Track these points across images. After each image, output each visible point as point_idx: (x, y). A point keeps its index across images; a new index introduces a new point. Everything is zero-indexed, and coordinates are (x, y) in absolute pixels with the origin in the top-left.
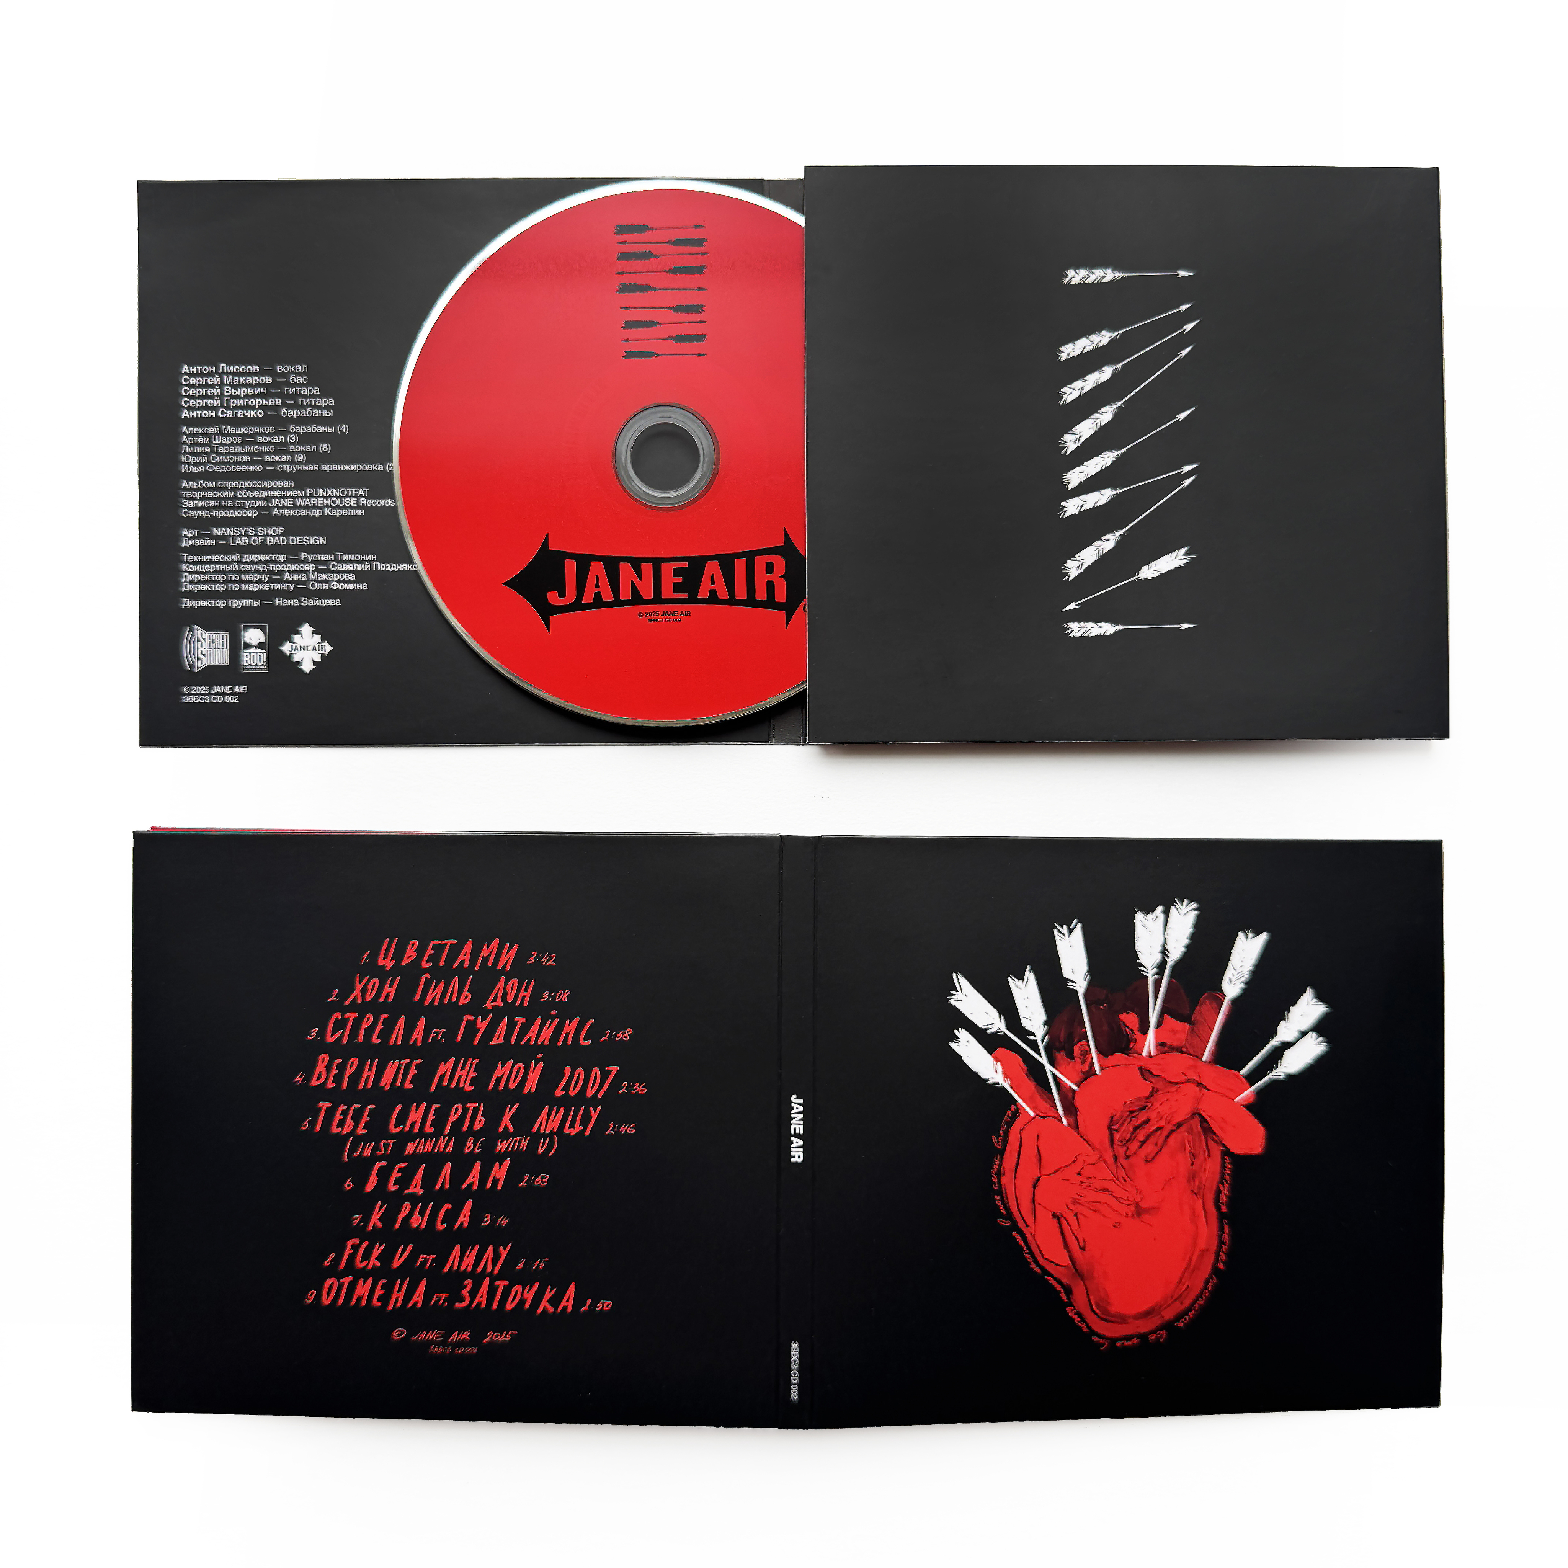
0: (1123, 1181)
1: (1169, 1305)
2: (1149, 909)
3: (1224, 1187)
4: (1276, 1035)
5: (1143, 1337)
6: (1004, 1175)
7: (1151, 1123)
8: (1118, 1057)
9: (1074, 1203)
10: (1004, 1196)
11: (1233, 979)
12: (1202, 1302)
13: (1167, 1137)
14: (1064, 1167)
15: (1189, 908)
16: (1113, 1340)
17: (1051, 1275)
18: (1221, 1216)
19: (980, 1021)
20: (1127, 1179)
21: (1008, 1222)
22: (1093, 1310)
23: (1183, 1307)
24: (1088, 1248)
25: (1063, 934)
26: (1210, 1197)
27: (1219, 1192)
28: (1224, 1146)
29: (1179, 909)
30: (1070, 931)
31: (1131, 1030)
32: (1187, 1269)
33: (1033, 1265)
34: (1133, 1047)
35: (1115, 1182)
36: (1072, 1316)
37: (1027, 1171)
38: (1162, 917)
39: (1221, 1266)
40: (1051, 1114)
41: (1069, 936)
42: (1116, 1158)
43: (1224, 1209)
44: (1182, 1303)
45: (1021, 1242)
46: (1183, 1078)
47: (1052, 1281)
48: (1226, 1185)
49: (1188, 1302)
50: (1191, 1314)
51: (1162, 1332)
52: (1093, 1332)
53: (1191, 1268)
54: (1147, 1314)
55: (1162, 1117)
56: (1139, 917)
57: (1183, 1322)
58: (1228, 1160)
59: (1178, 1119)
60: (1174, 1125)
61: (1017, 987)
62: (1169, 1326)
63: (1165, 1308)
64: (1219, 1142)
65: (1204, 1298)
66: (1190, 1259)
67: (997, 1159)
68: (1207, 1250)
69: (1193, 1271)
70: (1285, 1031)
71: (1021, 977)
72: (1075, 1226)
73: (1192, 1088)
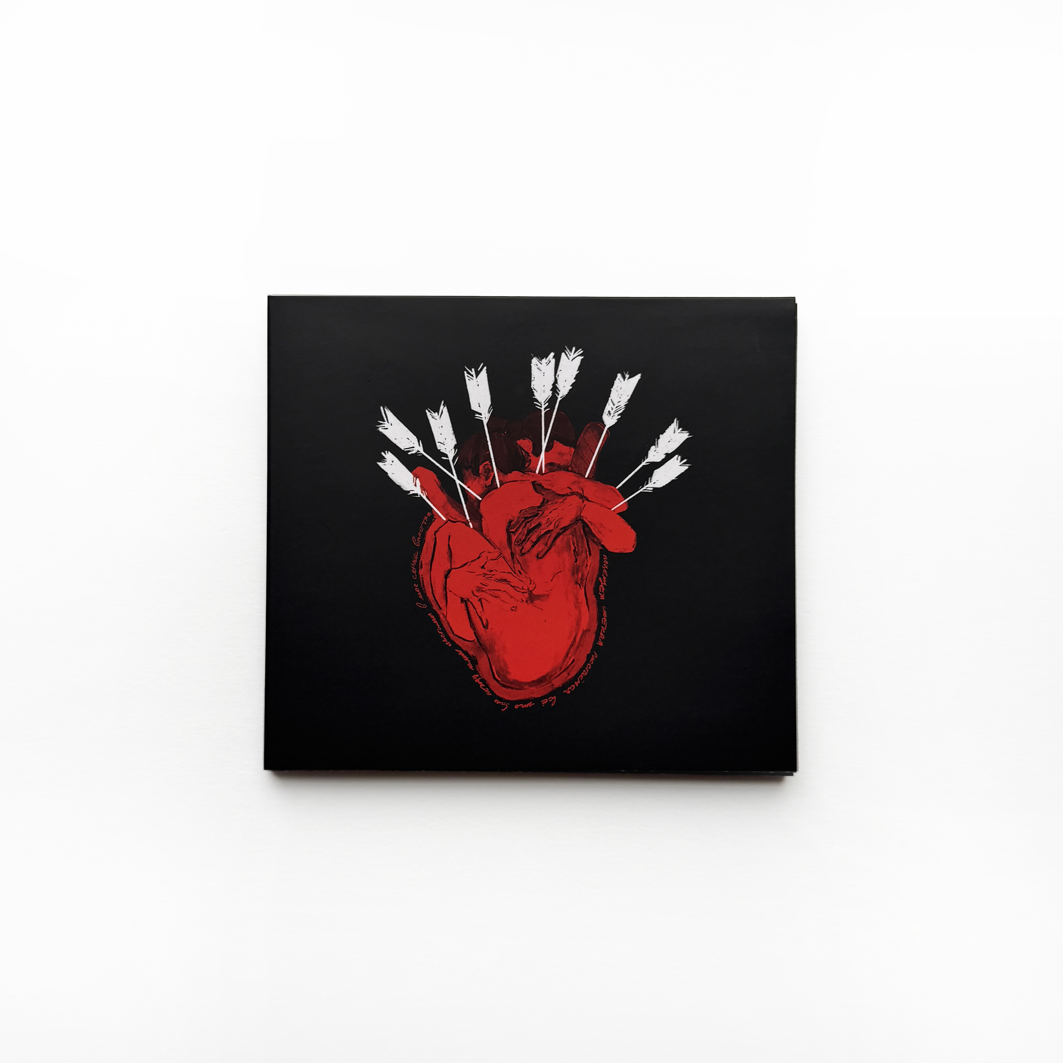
0: (519, 574)
1: (558, 676)
2: (542, 355)
3: (603, 580)
4: (647, 458)
5: (537, 701)
6: (421, 567)
7: (542, 527)
8: (515, 475)
9: (478, 591)
10: (422, 584)
11: (612, 412)
12: (586, 674)
13: (556, 538)
14: (471, 562)
15: (576, 354)
16: (512, 703)
17: (460, 648)
18: (600, 604)
19: (403, 445)
20: (522, 572)
21: (425, 606)
22: (494, 678)
23: (570, 677)
24: (490, 627)
25: (472, 375)
26: (590, 587)
27: (598, 583)
28: (603, 546)
29: (568, 355)
30: (477, 374)
31: (526, 452)
32: (572, 645)
33: (445, 640)
34: (528, 467)
35: (512, 575)
36: (478, 683)
37: (441, 564)
38: (553, 361)
39: (601, 644)
40: (459, 519)
41: (477, 377)
42: (512, 554)
43: (602, 597)
44: (569, 674)
45: (435, 622)
46: (568, 491)
47: (461, 653)
48: (604, 578)
49: (573, 673)
50: (577, 683)
51: (553, 698)
52: (495, 696)
53: (576, 645)
54: (541, 681)
55: (551, 523)
56: (535, 361)
57: (570, 690)
58: (605, 557)
59: (565, 523)
60: (562, 529)
61: (433, 417)
62: (557, 692)
63: (555, 678)
64: (598, 543)
65: (588, 670)
66: (575, 638)
67: (416, 555)
68: (589, 630)
69: (578, 647)
70: (655, 455)
71: (436, 410)
72: (479, 609)
73: (575, 500)
